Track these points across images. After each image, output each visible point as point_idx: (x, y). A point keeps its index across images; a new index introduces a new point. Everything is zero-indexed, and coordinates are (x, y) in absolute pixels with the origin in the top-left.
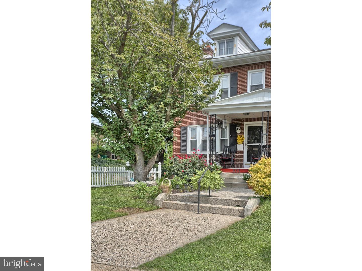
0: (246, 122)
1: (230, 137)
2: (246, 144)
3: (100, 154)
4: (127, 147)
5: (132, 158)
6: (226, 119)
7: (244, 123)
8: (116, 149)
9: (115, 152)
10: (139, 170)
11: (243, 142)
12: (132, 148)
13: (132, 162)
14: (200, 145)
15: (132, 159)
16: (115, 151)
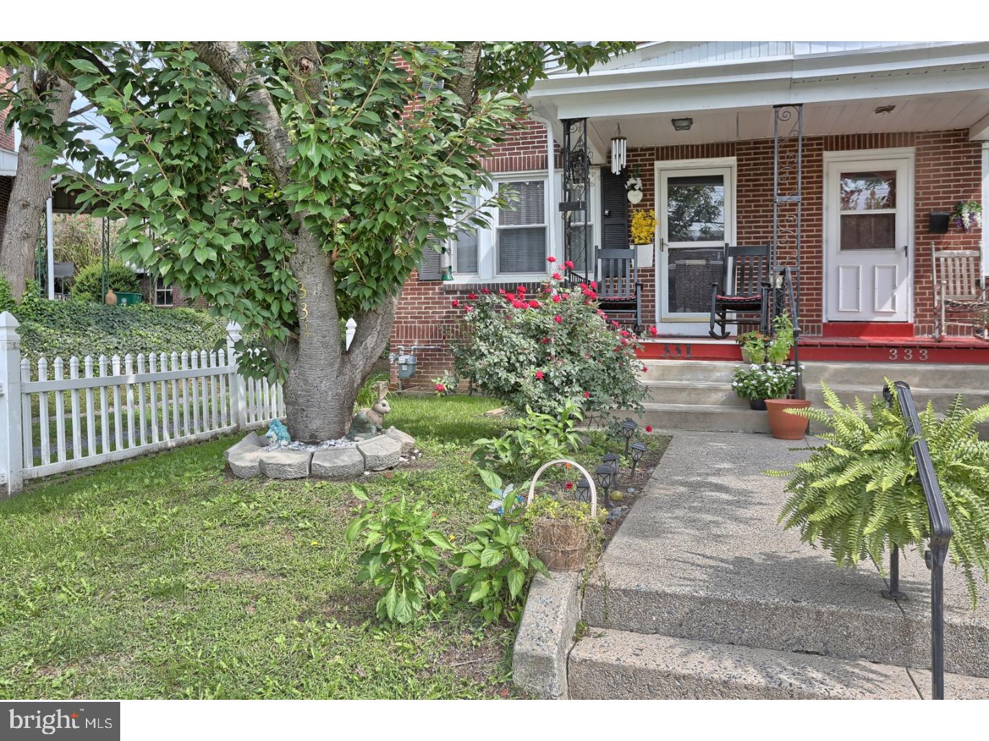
0: (662, 159)
1: (604, 216)
2: (662, 244)
3: (115, 290)
4: (252, 248)
5: (275, 308)
6: (624, 139)
7: (653, 165)
8: (191, 257)
9: (182, 278)
10: (314, 375)
11: (653, 234)
12: (276, 250)
13: (276, 332)
14: (492, 248)
15: (276, 316)
16: (181, 270)
